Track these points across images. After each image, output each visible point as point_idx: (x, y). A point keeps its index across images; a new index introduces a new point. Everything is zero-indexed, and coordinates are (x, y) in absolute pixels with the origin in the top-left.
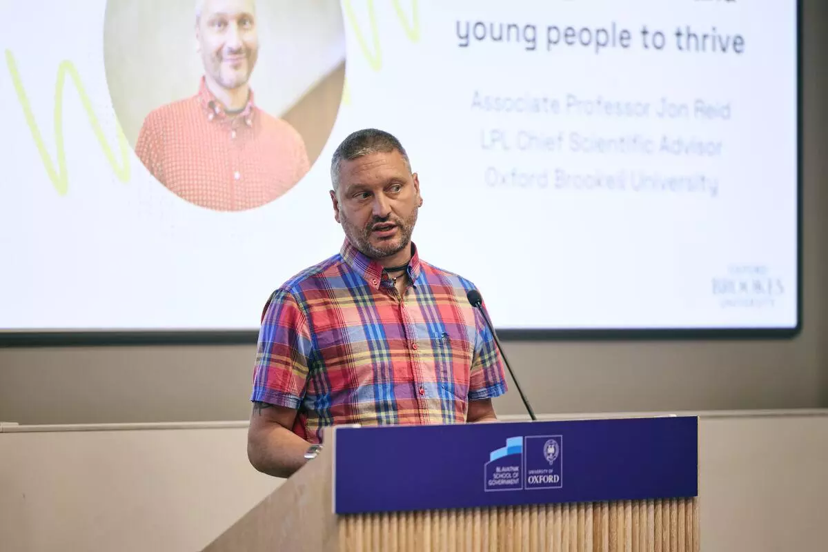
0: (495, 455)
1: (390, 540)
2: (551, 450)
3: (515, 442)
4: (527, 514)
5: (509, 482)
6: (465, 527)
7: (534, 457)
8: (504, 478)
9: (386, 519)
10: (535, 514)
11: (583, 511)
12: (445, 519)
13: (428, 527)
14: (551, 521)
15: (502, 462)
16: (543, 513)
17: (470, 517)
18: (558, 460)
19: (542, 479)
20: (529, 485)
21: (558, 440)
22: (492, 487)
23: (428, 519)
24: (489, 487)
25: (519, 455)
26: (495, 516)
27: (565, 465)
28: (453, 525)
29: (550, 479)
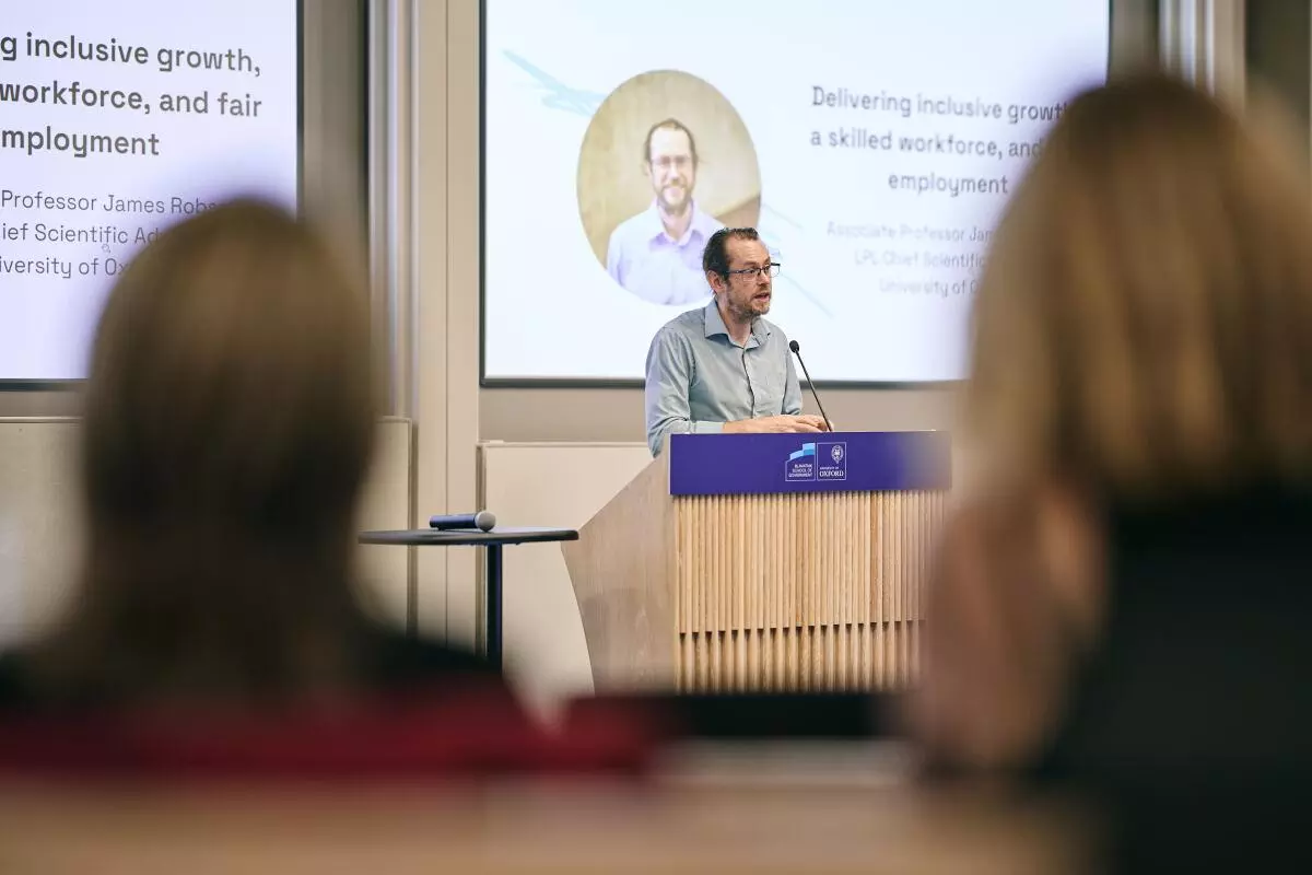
0: (794, 456)
1: (713, 514)
2: (837, 453)
3: (809, 447)
4: (819, 498)
5: (805, 475)
6: (771, 506)
7: (824, 458)
8: (801, 472)
9: (710, 500)
10: (825, 498)
11: (862, 497)
12: (755, 500)
13: (742, 506)
14: (837, 504)
15: (799, 461)
16: (832, 498)
17: (775, 500)
18: (843, 459)
19: (830, 473)
20: (820, 477)
21: (843, 446)
22: (792, 478)
23: (742, 500)
24: (789, 478)
25: (812, 456)
26: (794, 499)
27: (849, 463)
28: (762, 506)
29: (836, 474)
